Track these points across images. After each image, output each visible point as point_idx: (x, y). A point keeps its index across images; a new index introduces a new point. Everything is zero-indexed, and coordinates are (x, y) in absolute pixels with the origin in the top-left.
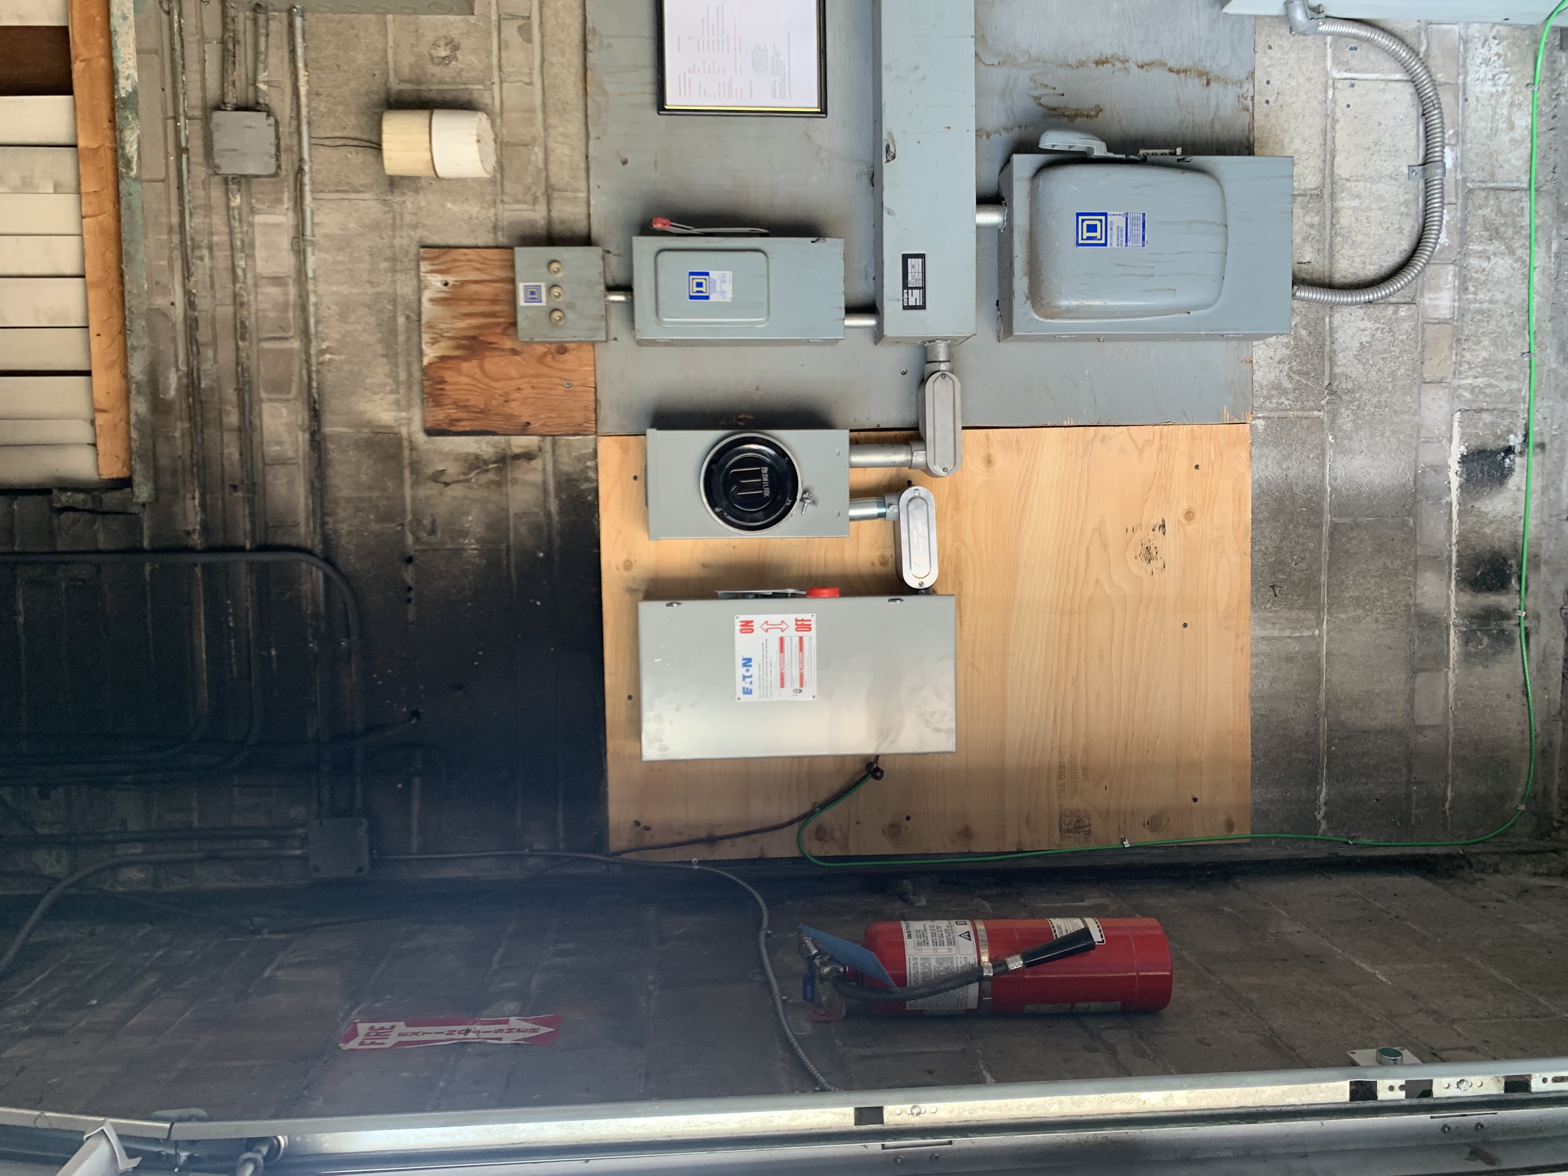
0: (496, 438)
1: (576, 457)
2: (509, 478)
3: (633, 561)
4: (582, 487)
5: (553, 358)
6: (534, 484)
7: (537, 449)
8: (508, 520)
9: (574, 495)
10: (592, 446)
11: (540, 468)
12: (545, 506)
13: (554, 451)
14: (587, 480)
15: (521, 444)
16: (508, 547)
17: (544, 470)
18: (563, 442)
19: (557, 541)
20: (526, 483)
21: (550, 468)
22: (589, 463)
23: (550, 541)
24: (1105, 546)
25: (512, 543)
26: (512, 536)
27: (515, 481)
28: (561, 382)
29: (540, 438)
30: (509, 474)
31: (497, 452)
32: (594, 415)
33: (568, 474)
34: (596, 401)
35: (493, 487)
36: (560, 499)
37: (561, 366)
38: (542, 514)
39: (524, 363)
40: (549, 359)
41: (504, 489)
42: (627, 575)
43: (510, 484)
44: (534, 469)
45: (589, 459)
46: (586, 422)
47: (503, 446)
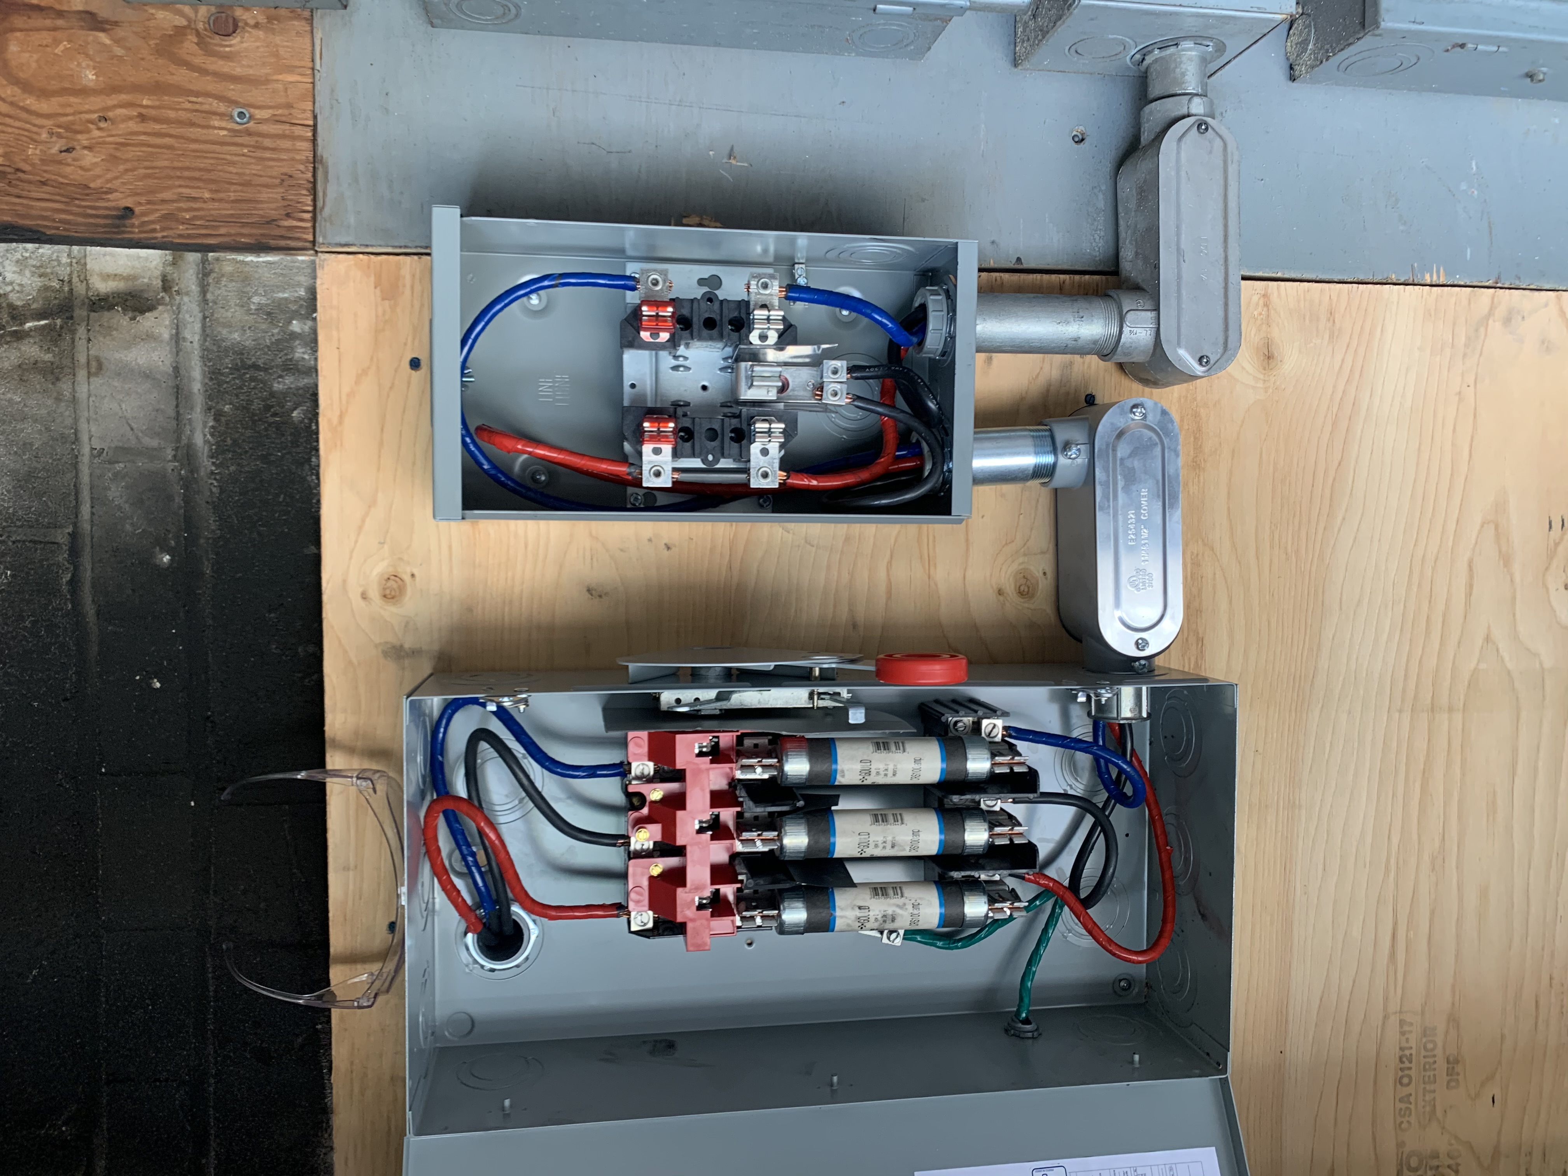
0: (46, 250)
1: (260, 308)
2: (82, 358)
3: (407, 578)
4: (277, 386)
5: (201, 43)
6: (147, 375)
7: (158, 283)
8: (75, 466)
9: (257, 405)
10: (304, 280)
11: (166, 334)
12: (178, 432)
13: (204, 290)
14: (291, 367)
15: (110, 269)
16: (74, 536)
17: (177, 338)
18: (228, 268)
19: (210, 524)
20: (125, 372)
21: (193, 333)
22: (296, 326)
23: (189, 522)
24: (1506, 560)
25: (86, 527)
26: (85, 510)
27: (97, 367)
28: (222, 108)
29: (167, 255)
30: (81, 345)
31: (46, 288)
32: (309, 200)
33: (241, 352)
34: (316, 160)
35: (36, 379)
36: (218, 416)
37: (225, 67)
38: (169, 453)
39: (119, 51)
40: (190, 44)
41: (65, 387)
42: (391, 612)
43: (82, 374)
44: (150, 337)
45: (295, 315)
46: (288, 215)
47: (64, 272)
